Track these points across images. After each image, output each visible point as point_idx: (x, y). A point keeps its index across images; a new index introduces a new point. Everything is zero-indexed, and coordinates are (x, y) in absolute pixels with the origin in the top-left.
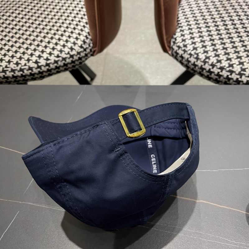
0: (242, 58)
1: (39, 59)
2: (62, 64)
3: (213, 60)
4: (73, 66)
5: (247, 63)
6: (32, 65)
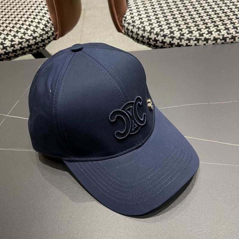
0: (181, 25)
1: (5, 41)
2: (26, 46)
3: (157, 30)
4: (37, 47)
5: (185, 29)
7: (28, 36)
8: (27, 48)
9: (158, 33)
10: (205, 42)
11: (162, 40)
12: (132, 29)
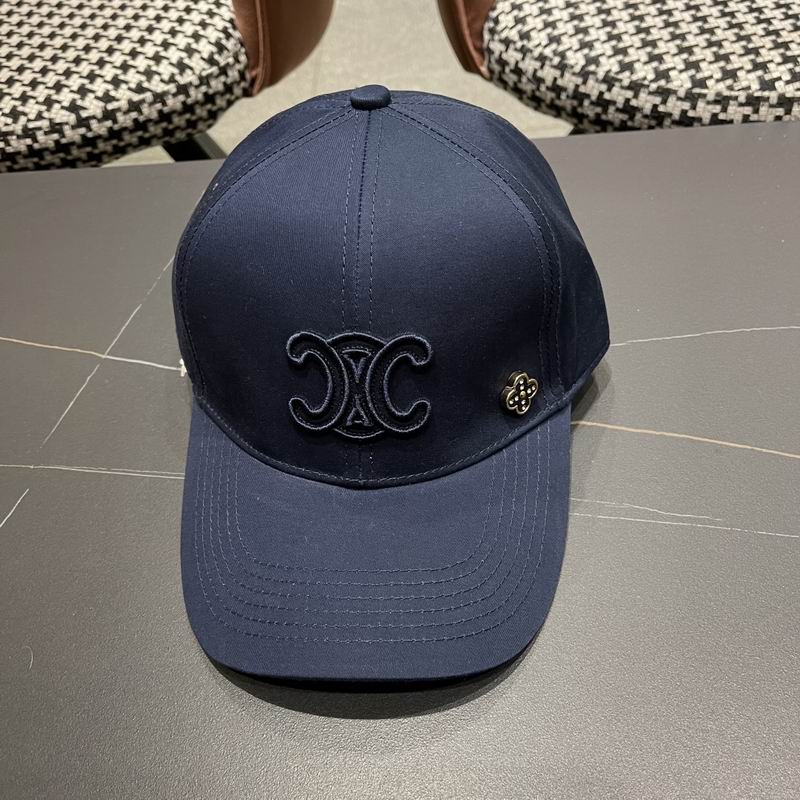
0: (695, 50)
1: (82, 99)
2: (154, 115)
3: (609, 65)
4: (188, 121)
5: (711, 63)
6: (59, 115)
7: (162, 81)
8: (157, 123)
9: (613, 78)
10: (780, 111)
11: (627, 100)
12: (517, 63)
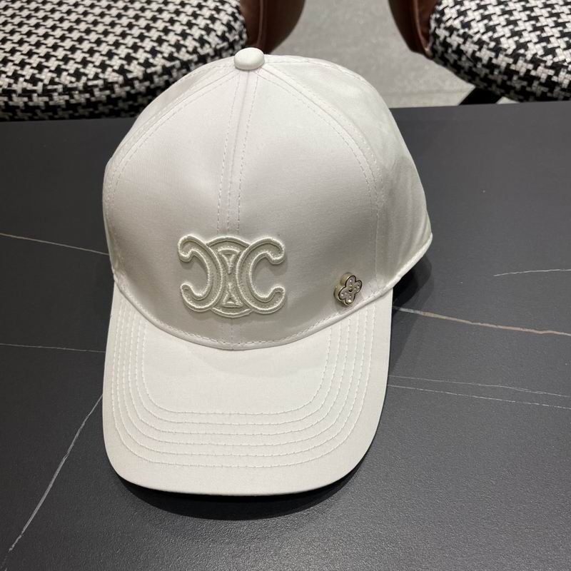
3: (536, 49)
6: (111, 76)
9: (539, 60)
11: (549, 77)
12: (459, 45)
